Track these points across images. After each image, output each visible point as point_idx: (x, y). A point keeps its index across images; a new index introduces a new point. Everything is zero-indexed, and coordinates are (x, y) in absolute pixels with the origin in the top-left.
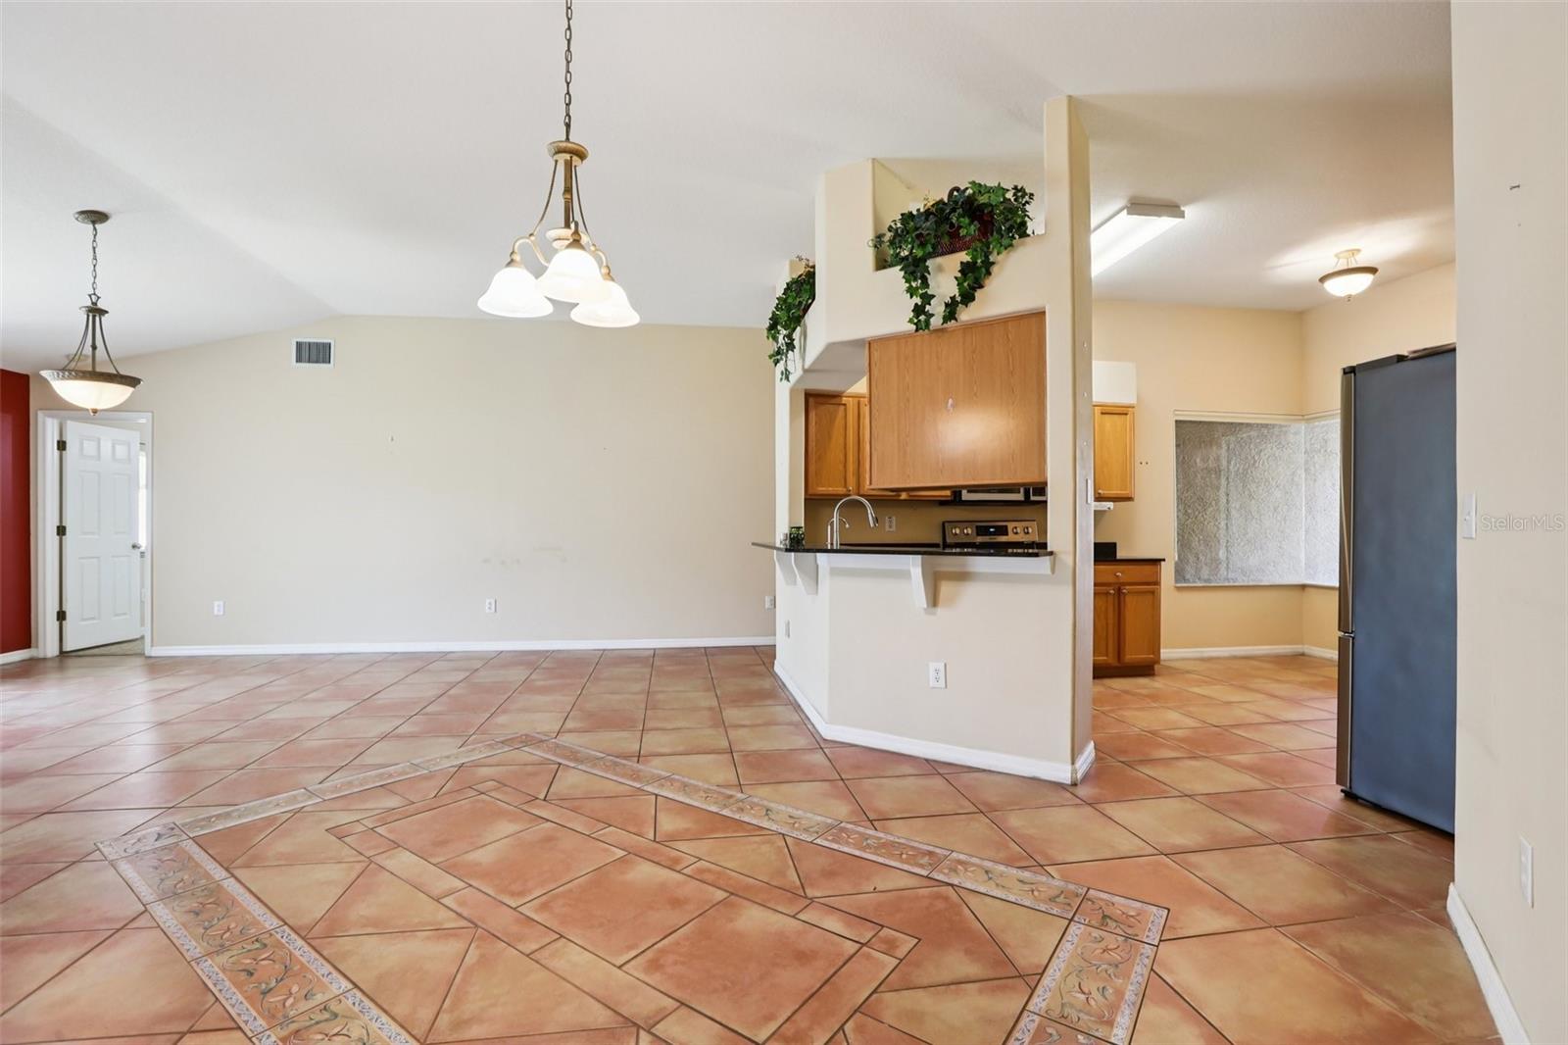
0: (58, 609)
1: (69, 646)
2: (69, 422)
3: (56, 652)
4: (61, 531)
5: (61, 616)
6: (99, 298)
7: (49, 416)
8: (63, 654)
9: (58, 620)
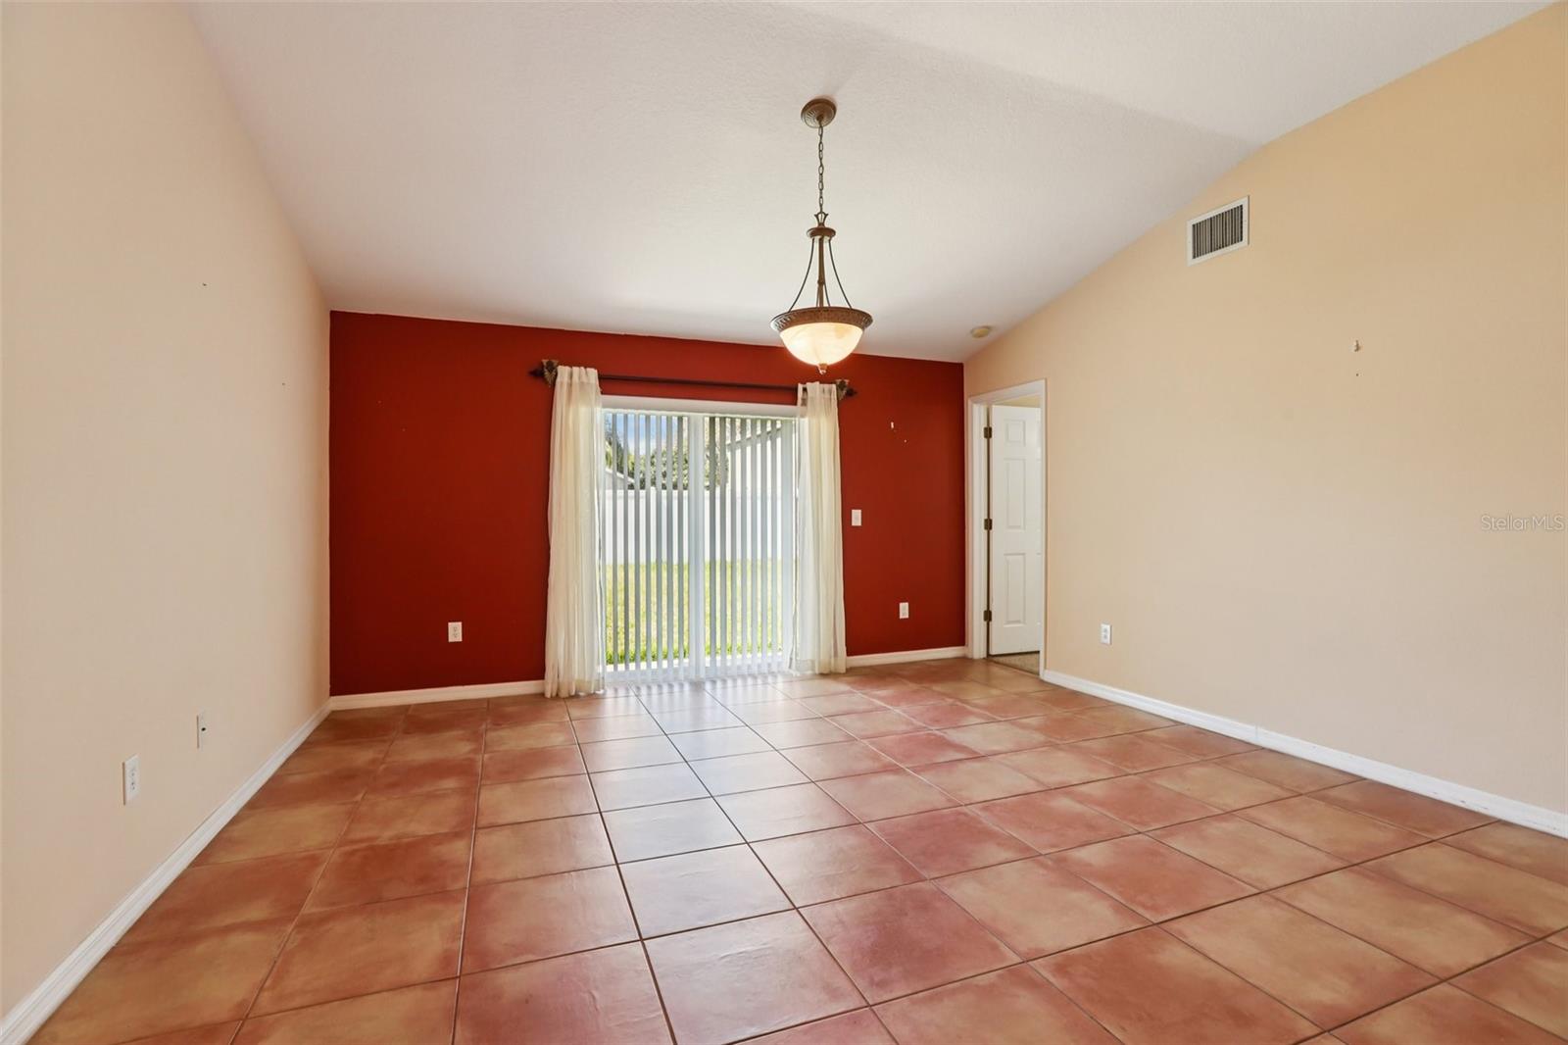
0: (986, 609)
1: (993, 652)
2: (994, 406)
3: (983, 654)
4: (988, 524)
5: (988, 616)
6: (826, 215)
7: (976, 403)
8: (990, 658)
9: (985, 620)
